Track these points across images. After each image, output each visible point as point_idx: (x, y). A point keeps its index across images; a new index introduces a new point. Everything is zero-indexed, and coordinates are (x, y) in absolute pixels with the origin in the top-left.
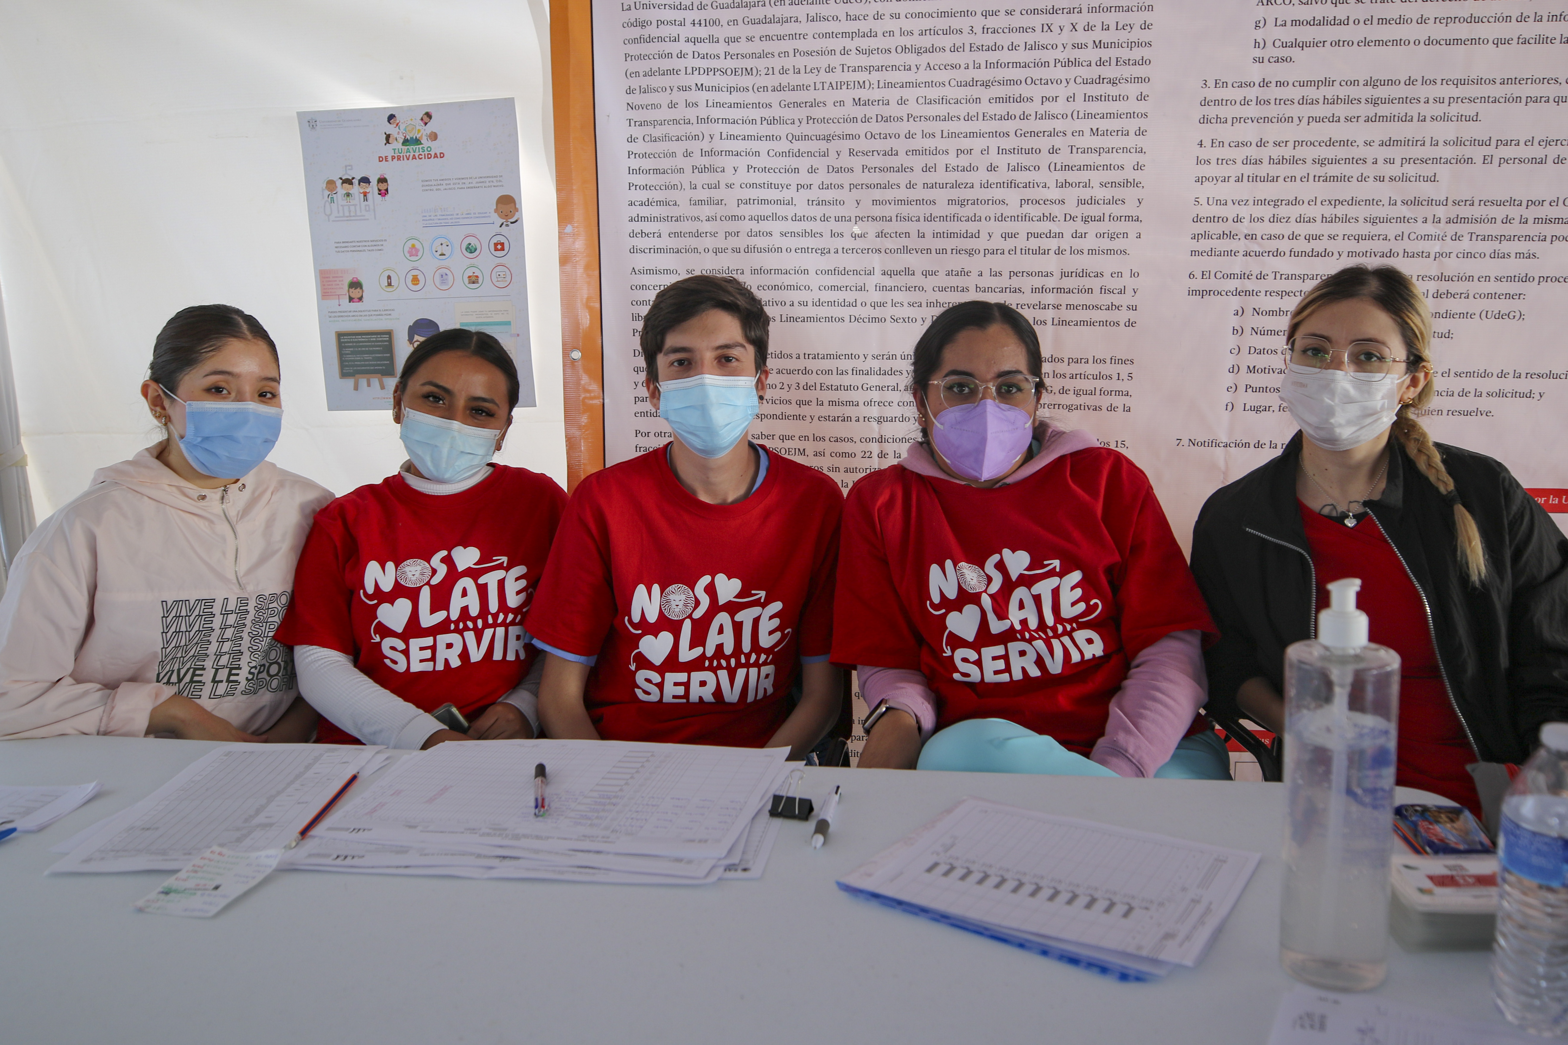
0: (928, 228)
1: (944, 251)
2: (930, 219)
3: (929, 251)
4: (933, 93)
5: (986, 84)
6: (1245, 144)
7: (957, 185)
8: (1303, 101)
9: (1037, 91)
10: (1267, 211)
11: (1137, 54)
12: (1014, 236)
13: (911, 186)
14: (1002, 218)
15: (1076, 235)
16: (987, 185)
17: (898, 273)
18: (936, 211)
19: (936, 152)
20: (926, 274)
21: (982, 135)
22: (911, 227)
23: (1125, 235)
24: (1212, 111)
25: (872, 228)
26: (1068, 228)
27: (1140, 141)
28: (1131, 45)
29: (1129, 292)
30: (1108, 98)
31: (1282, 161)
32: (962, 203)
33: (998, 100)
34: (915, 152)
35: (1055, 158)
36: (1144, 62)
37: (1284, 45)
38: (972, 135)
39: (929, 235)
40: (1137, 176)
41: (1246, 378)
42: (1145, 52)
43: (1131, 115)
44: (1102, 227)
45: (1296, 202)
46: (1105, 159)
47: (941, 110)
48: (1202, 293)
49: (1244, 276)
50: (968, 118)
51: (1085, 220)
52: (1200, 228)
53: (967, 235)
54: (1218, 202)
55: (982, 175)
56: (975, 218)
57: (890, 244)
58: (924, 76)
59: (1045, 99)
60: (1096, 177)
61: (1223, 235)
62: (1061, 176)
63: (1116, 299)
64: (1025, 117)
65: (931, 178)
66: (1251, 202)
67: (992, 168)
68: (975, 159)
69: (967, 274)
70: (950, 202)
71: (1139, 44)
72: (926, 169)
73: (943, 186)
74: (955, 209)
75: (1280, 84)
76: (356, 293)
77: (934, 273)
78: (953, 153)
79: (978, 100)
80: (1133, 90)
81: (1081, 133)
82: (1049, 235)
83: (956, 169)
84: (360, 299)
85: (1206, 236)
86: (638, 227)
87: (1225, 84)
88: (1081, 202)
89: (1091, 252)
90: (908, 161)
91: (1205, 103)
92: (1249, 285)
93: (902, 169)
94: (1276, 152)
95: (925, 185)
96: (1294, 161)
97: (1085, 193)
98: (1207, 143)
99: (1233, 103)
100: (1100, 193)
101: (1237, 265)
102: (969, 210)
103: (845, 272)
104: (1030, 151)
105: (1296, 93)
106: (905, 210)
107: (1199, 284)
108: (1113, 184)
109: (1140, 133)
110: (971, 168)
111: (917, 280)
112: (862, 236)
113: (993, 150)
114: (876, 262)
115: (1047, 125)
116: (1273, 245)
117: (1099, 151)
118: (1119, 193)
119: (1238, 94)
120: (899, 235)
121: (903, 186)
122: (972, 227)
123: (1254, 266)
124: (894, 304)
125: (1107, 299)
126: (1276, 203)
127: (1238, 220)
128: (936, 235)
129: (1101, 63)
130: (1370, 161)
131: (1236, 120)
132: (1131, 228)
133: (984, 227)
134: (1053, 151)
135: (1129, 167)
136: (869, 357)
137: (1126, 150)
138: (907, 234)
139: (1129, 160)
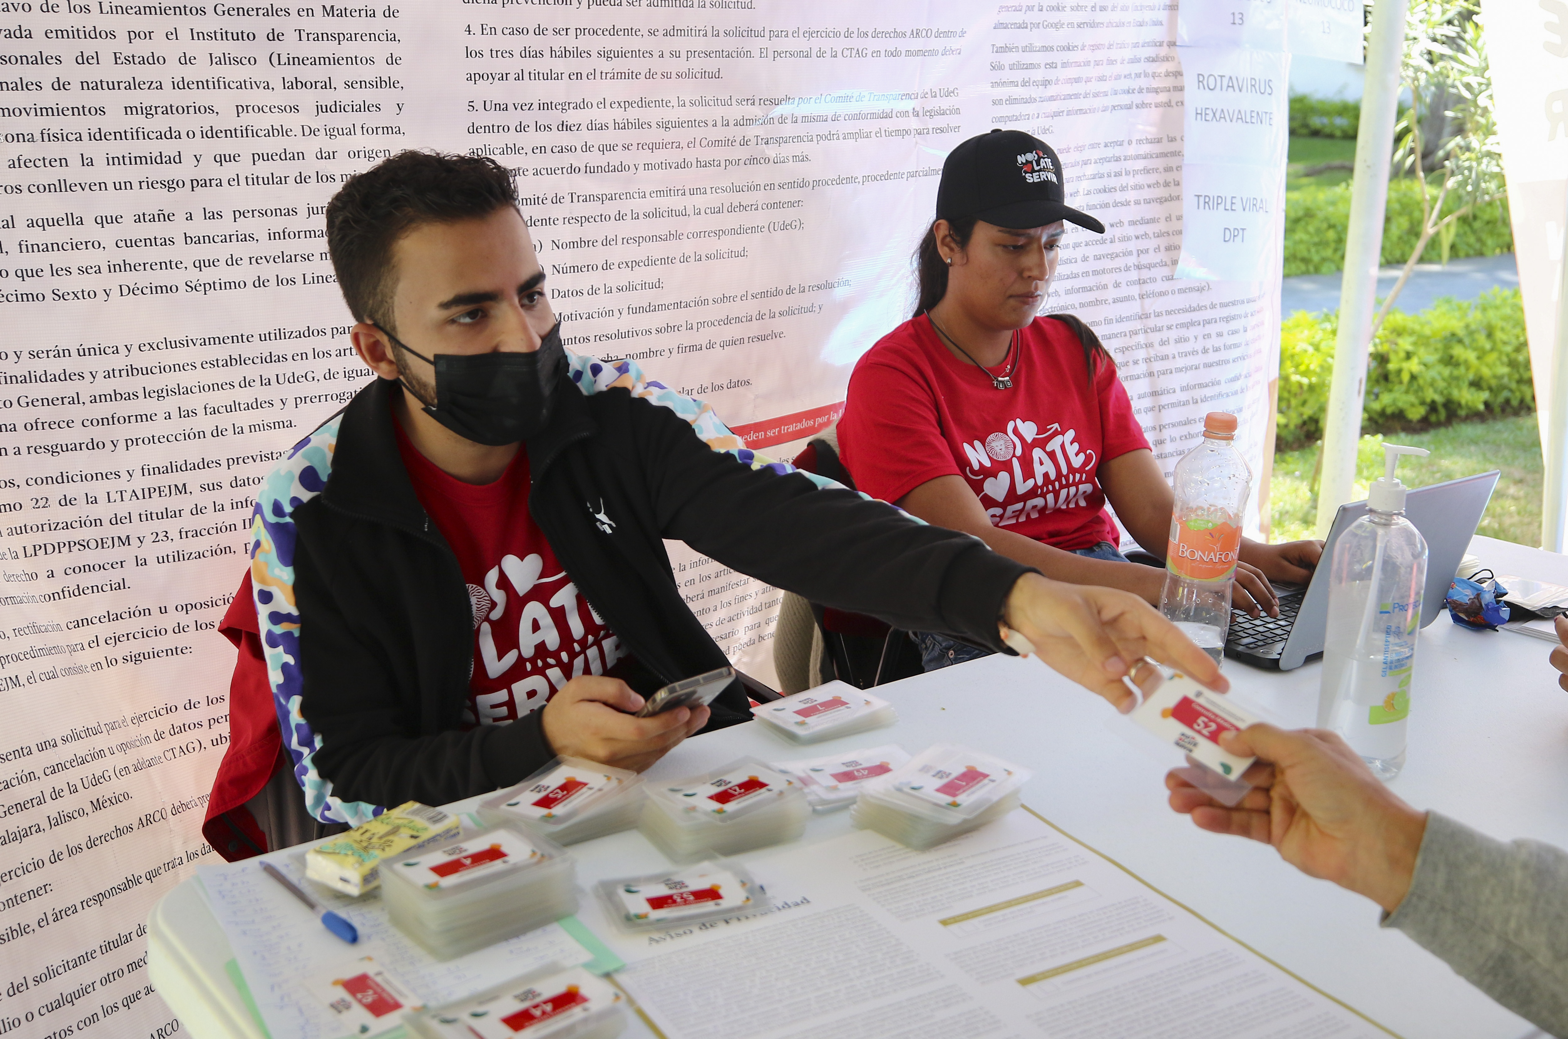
0: (98, 150)
1: (127, 185)
2: (100, 136)
6: (521, 32)
7: (134, 85)
12: (233, 158)
13: (60, 85)
14: (212, 134)
15: (322, 156)
16: (182, 85)
17: (56, 222)
18: (108, 123)
19: (95, 34)
20: (102, 221)
21: (163, 11)
22: (71, 150)
26: (310, 146)
27: (391, 25)
32: (148, 112)
34: (61, 33)
35: (276, 46)
39: (100, 161)
40: (393, 72)
44: (356, 143)
46: (348, 49)
49: (538, 200)
51: (331, 133)
52: (478, 141)
53: (160, 159)
54: (498, 107)
55: (173, 71)
56: (171, 134)
57: (34, 177)
61: (507, 150)
62: (291, 72)
65: (91, 73)
66: (535, 106)
67: (186, 60)
68: (159, 46)
69: (168, 218)
70: (129, 110)
72: (83, 60)
73: (114, 86)
74: (138, 121)
77: (116, 220)
78: (122, 36)
82: (285, 156)
83: (130, 60)
88: (322, 109)
90: (52, 47)
92: (545, 211)
93: (41, 59)
94: (558, 42)
95: (87, 86)
96: (578, 53)
97: (327, 98)
98: (476, 29)
100: (345, 96)
102: (160, 123)
104: (239, 36)
106: (55, 124)
108: (363, 84)
109: (391, 13)
110: (154, 60)
111: (90, 231)
113: (184, 34)
114: (17, 207)
116: (565, 159)
117: (338, 38)
118: (370, 96)
120: (49, 162)
121: (47, 86)
122: (169, 148)
124: (55, 272)
126: (562, 107)
127: (522, 129)
128: (111, 161)
130: (656, 54)
133: (188, 147)
134: (274, 36)
135: (380, 60)
136: (25, 356)
137: (373, 37)
138: (63, 162)
139: (379, 50)
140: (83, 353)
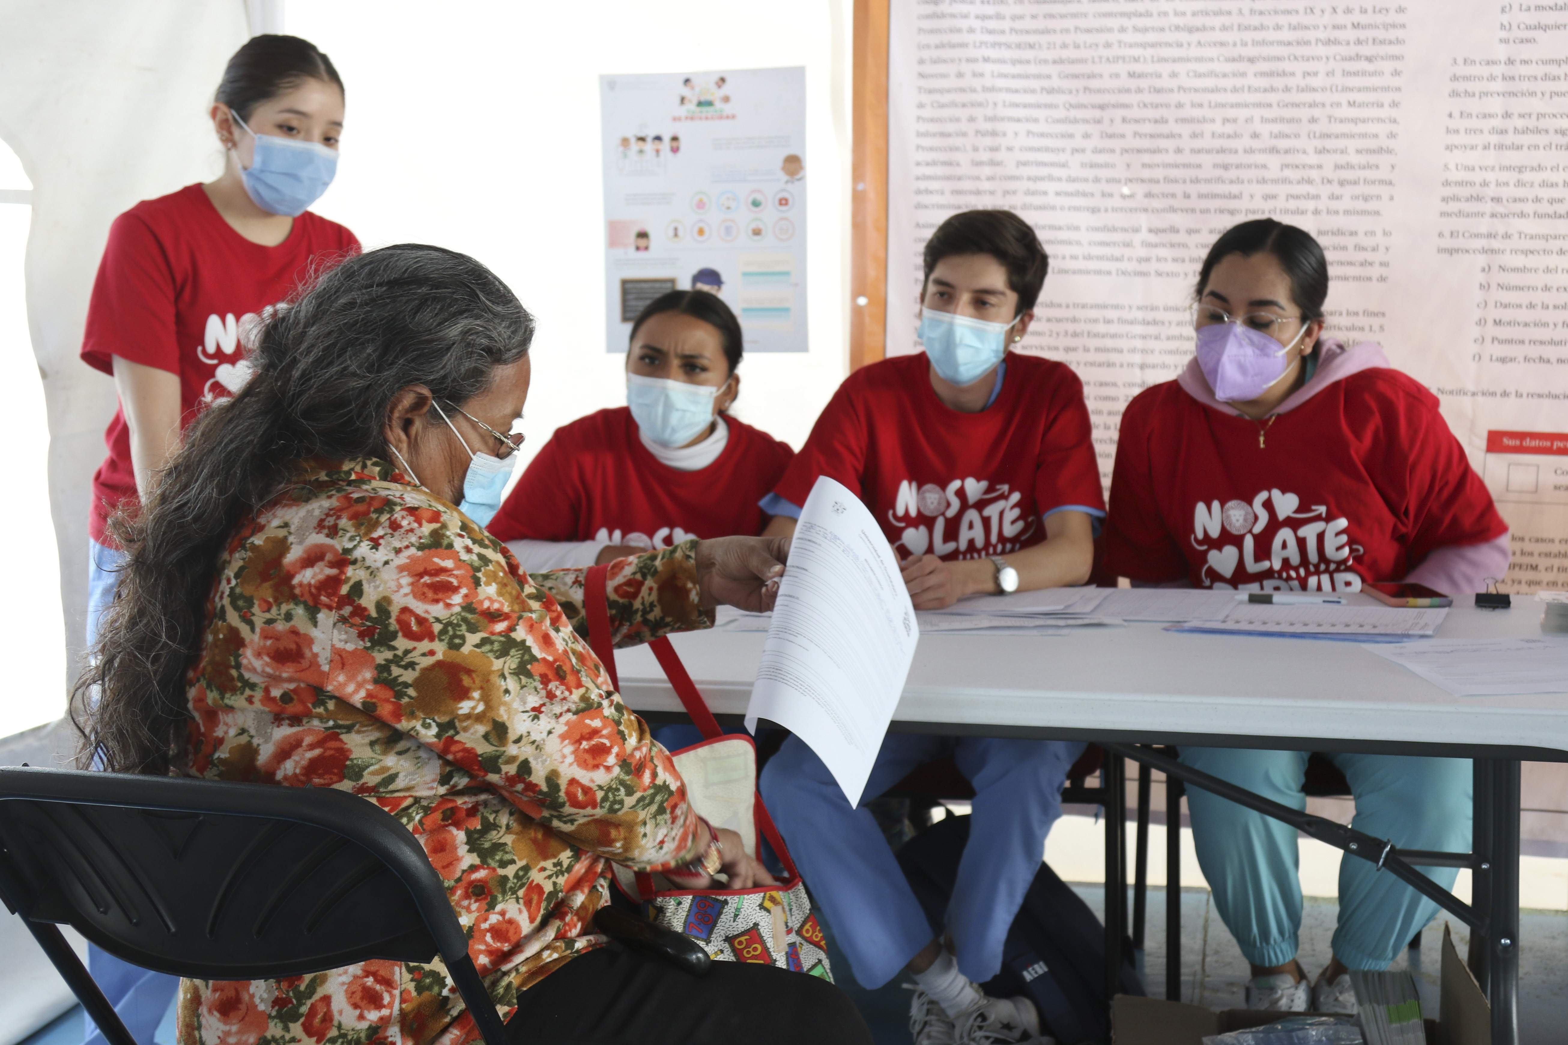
0: (1193, 189)
1: (1208, 211)
2: (1196, 181)
4: (1202, 68)
5: (1251, 60)
6: (1491, 116)
7: (1222, 151)
8: (1546, 77)
9: (1298, 67)
11: (1392, 34)
12: (1274, 197)
13: (1179, 151)
14: (1263, 181)
15: (1333, 197)
16: (1250, 151)
17: (1163, 231)
18: (1201, 174)
19: (1204, 120)
20: (1190, 232)
21: (1246, 106)
22: (1178, 189)
23: (1379, 197)
24: (1461, 86)
25: (1140, 190)
26: (1325, 191)
27: (1394, 113)
28: (1386, 27)
29: (1382, 249)
30: (1364, 73)
32: (1226, 167)
33: (1263, 74)
34: (1184, 121)
35: (1314, 127)
36: (1399, 41)
37: (1529, 28)
38: (1238, 105)
39: (1194, 196)
40: (1391, 144)
41: (1492, 331)
42: (1399, 33)
43: (1386, 89)
44: (1358, 190)
46: (1361, 128)
47: (1210, 82)
48: (1451, 251)
49: (1491, 236)
50: (1235, 90)
51: (1342, 183)
52: (1449, 191)
53: (1229, 196)
54: (1466, 168)
55: (1246, 142)
56: (1239, 181)
57: (1156, 203)
58: (1194, 52)
59: (1306, 74)
61: (1471, 199)
62: (1319, 143)
63: (1369, 256)
64: (1287, 89)
65: (1198, 144)
66: (1497, 168)
67: (1255, 135)
68: (1240, 127)
70: (1215, 166)
71: (1394, 26)
72: (1194, 136)
73: (1209, 151)
74: (1220, 173)
75: (1525, 62)
76: (642, 242)
77: (1197, 231)
78: (1219, 121)
79: (1243, 75)
80: (1387, 66)
81: (1339, 105)
82: (1308, 197)
83: (1221, 136)
84: (646, 248)
85: (1456, 198)
86: (923, 185)
87: (1473, 62)
89: (1347, 212)
90: (1176, 128)
91: (1455, 78)
92: (1495, 244)
93: (1171, 136)
94: (1520, 123)
95: (1193, 151)
97: (1342, 159)
98: (1456, 114)
99: (1480, 78)
100: (1355, 159)
101: (1484, 225)
102: (1232, 174)
103: (1114, 229)
104: (1291, 121)
105: (1540, 70)
106: (1173, 173)
107: (1448, 243)
108: (1368, 151)
109: (1394, 104)
110: (1236, 135)
111: (1181, 238)
112: (1132, 196)
113: (1257, 120)
114: (1143, 221)
115: (1307, 97)
116: (1518, 207)
117: (1354, 121)
118: (1373, 159)
119: (1485, 71)
121: (1171, 151)
122: (1235, 189)
123: (1500, 227)
124: (1159, 260)
125: (1361, 256)
127: (1485, 184)
128: (1201, 196)
129: (1359, 42)
131: (1484, 94)
132: (1384, 191)
133: (1247, 189)
134: (1313, 120)
135: (1383, 136)
136: (1134, 308)
137: (1381, 120)
138: (1173, 196)
139: (1383, 129)
140: (1167, 309)
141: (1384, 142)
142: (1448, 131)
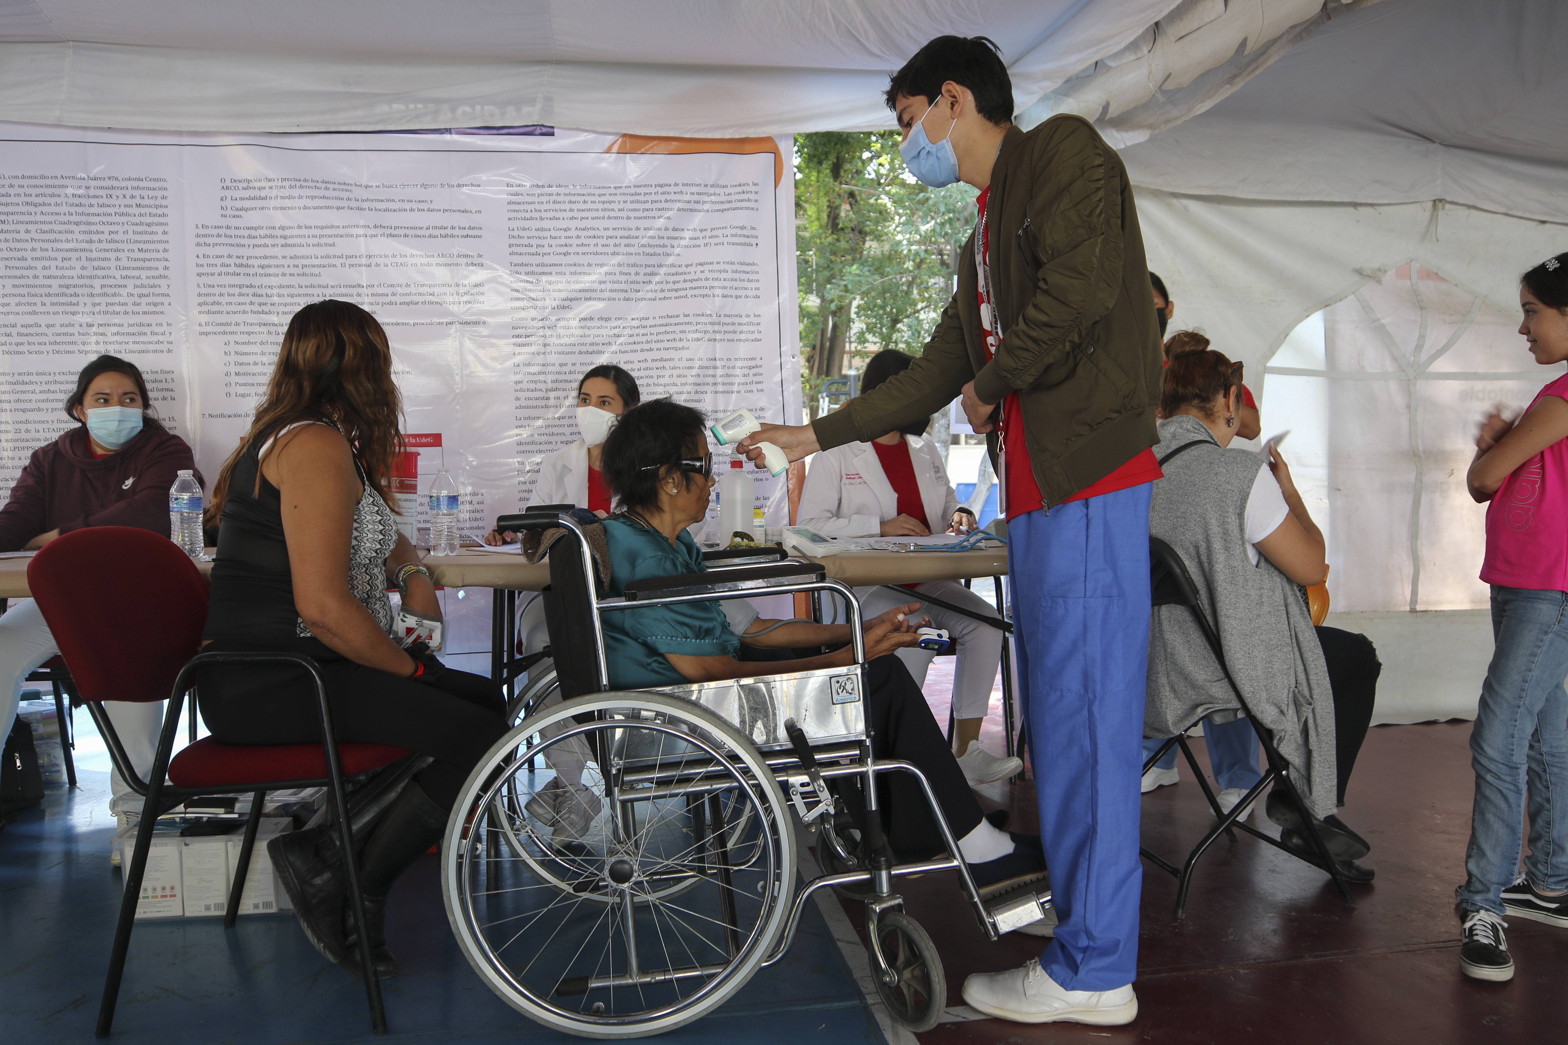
0: (47, 300)
1: (58, 313)
2: (49, 295)
3: (49, 313)
4: (45, 227)
5: (77, 224)
6: (221, 257)
7: (63, 277)
8: (249, 237)
9: (106, 229)
10: (236, 291)
11: (160, 211)
12: (99, 304)
13: (36, 277)
14: (92, 295)
15: (135, 304)
16: (82, 277)
17: (31, 326)
18: (52, 291)
19: (50, 259)
20: (48, 326)
21: (76, 250)
22: (37, 300)
23: (162, 304)
24: (202, 240)
25: (13, 301)
26: (130, 300)
27: (166, 255)
28: (157, 207)
29: (167, 334)
30: (146, 233)
31: (241, 265)
32: (67, 287)
33: (85, 232)
34: (37, 259)
35: (119, 263)
36: (164, 215)
37: (237, 209)
38: (71, 250)
39: (48, 304)
40: (166, 273)
41: (235, 378)
42: (165, 211)
43: (160, 242)
44: (151, 299)
45: (251, 286)
46: (148, 264)
47: (51, 236)
48: (206, 334)
49: (228, 324)
50: (68, 241)
51: (140, 296)
52: (202, 299)
53: (71, 304)
54: (210, 286)
55: (79, 272)
56: (76, 295)
57: (24, 309)
58: (40, 218)
59: (111, 233)
60: (144, 274)
61: (213, 304)
62: (123, 273)
63: (161, 338)
64: (100, 241)
65: (47, 273)
66: (229, 287)
67: (83, 268)
68: (74, 263)
69: (73, 325)
70: (60, 286)
71: (161, 206)
72: (44, 268)
73: (55, 277)
74: (64, 290)
75: (236, 228)
77: (53, 326)
78: (60, 259)
79: (72, 232)
80: (160, 229)
81: (133, 251)
82: (120, 304)
83: (62, 268)
85: (205, 304)
87: (207, 227)
88: (136, 286)
89: (144, 313)
90: (33, 264)
91: (198, 236)
92: (231, 329)
93: (30, 268)
94: (238, 261)
95: (45, 277)
96: (248, 266)
97: (138, 282)
98: (201, 256)
99: (213, 236)
100: (146, 282)
101: (223, 318)
102: (72, 291)
104: (105, 259)
105: (246, 233)
106: (33, 291)
107: (204, 329)
108: (153, 277)
109: (165, 250)
110: (71, 268)
111: (43, 329)
112: (7, 305)
113: (84, 259)
114: (17, 320)
115: (114, 246)
116: (241, 308)
117: (144, 260)
118: (157, 282)
119: (215, 232)
120: (29, 304)
121: (31, 277)
122: (74, 300)
123: (232, 319)
124: (29, 344)
125: (155, 338)
126: (241, 287)
127: (221, 295)
128: (52, 304)
129: (141, 215)
130: (286, 266)
131: (215, 245)
132: (166, 300)
133: (81, 300)
134: (118, 259)
135: (161, 269)
136: (16, 375)
137: (159, 260)
138: (35, 304)
139: (161, 265)
140: (38, 374)
141: (161, 272)
142: (197, 265)
